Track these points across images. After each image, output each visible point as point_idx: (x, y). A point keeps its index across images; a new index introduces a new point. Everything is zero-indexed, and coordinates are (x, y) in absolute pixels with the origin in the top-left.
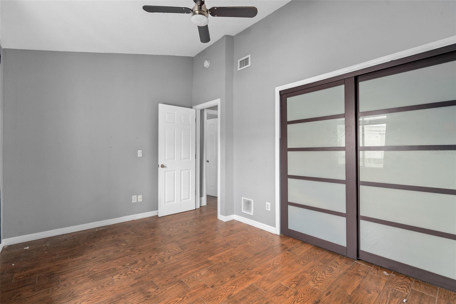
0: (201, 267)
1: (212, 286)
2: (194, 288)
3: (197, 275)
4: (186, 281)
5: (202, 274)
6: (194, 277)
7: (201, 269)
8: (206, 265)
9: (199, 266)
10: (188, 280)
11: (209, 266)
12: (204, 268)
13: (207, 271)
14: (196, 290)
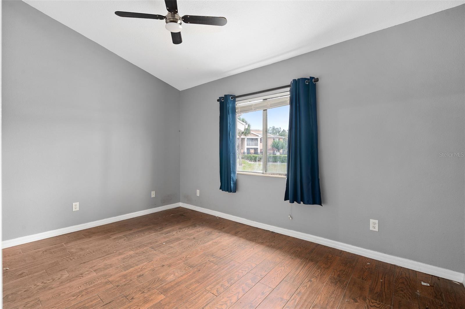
0: (174, 283)
1: (163, 266)
2: (179, 264)
3: (178, 274)
4: (187, 268)
5: (172, 275)
6: (180, 272)
7: (174, 280)
8: (167, 286)
9: (176, 284)
10: (186, 269)
11: (164, 285)
12: (170, 282)
13: (167, 279)
14: (178, 262)
